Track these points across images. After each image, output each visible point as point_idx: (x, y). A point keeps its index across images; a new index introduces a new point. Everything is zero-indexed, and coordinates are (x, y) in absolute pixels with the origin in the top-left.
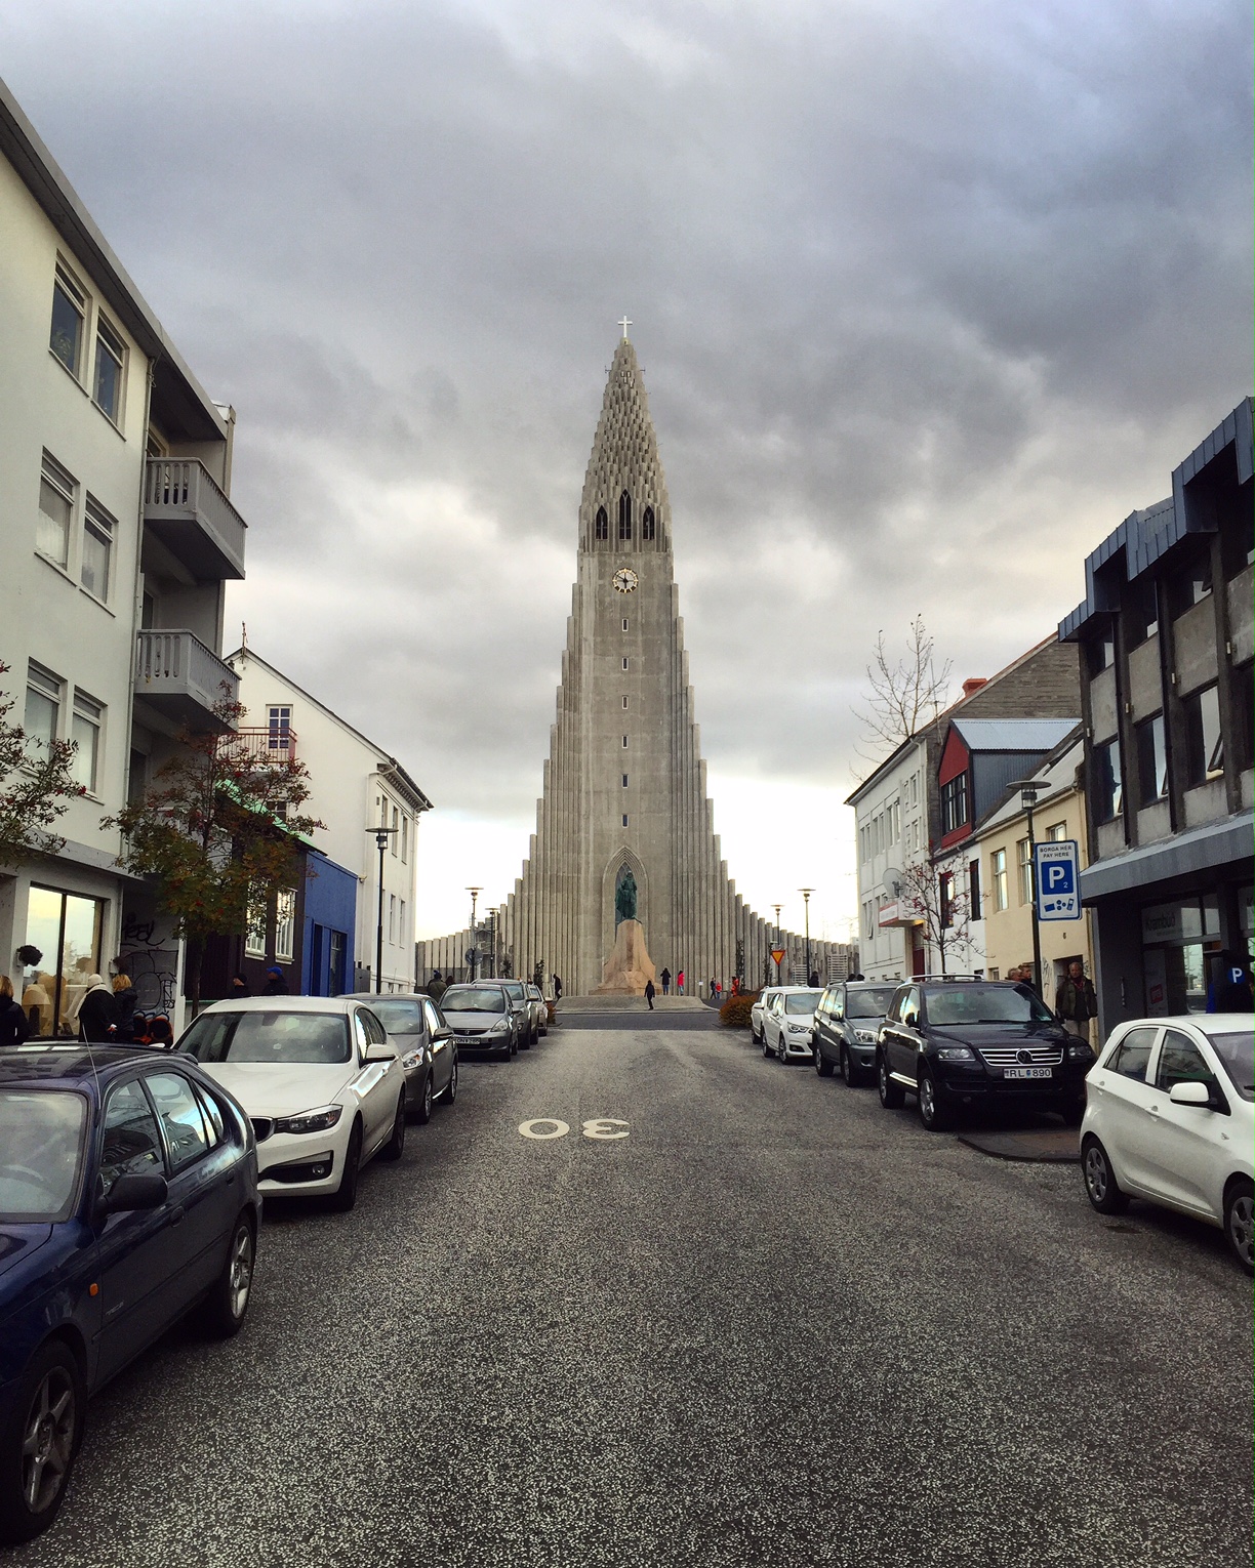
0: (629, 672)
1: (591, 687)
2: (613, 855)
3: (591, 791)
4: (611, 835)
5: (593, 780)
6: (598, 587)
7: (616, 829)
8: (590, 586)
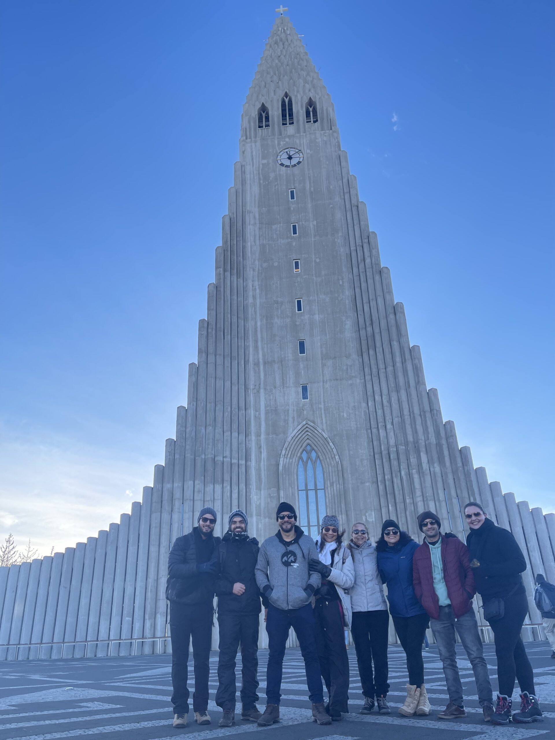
0: (300, 237)
1: (257, 255)
2: (292, 433)
3: (261, 361)
4: (288, 410)
5: (263, 349)
6: (261, 166)
7: (294, 403)
8: (253, 166)
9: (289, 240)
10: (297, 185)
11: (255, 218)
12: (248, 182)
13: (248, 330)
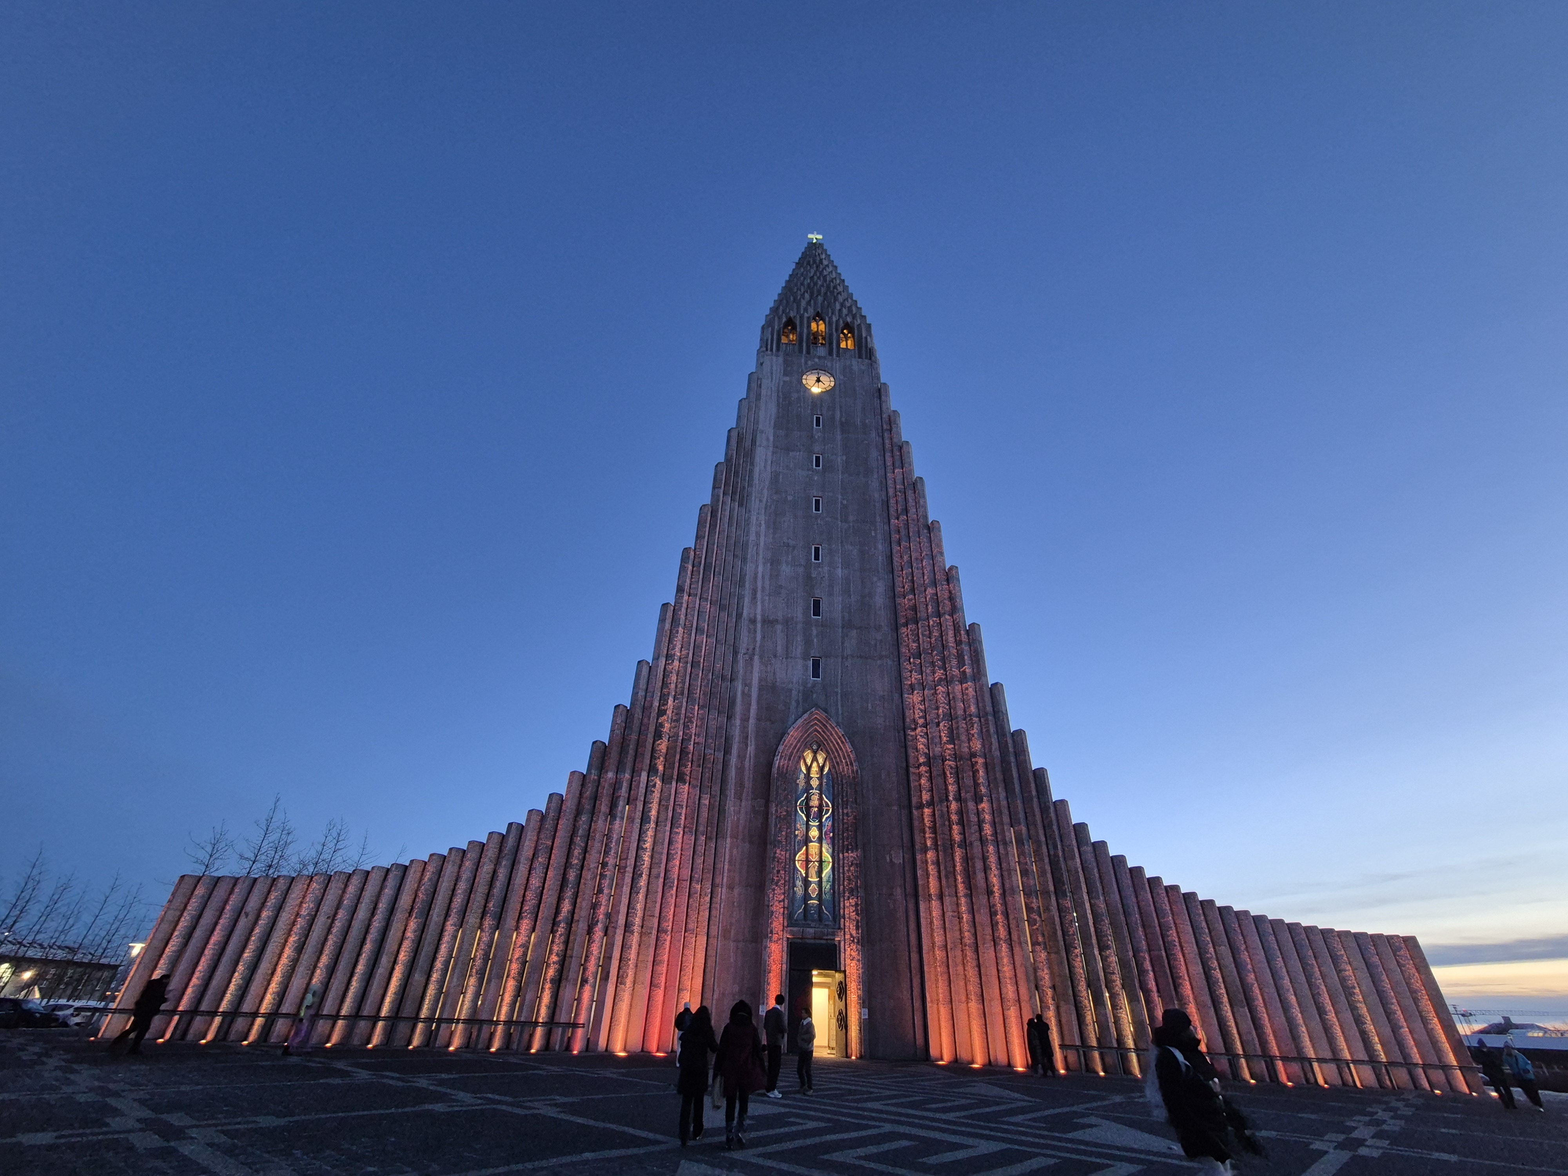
0: (824, 471)
3: (759, 617)
4: (791, 690)
5: (763, 602)
6: (782, 383)
7: (800, 681)
8: (772, 381)
9: (810, 473)
10: (824, 412)
11: (768, 439)
12: (763, 399)
13: (746, 575)
